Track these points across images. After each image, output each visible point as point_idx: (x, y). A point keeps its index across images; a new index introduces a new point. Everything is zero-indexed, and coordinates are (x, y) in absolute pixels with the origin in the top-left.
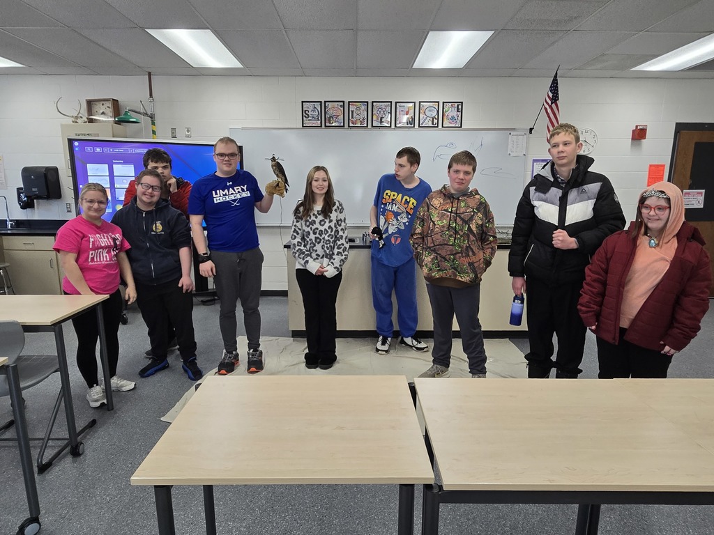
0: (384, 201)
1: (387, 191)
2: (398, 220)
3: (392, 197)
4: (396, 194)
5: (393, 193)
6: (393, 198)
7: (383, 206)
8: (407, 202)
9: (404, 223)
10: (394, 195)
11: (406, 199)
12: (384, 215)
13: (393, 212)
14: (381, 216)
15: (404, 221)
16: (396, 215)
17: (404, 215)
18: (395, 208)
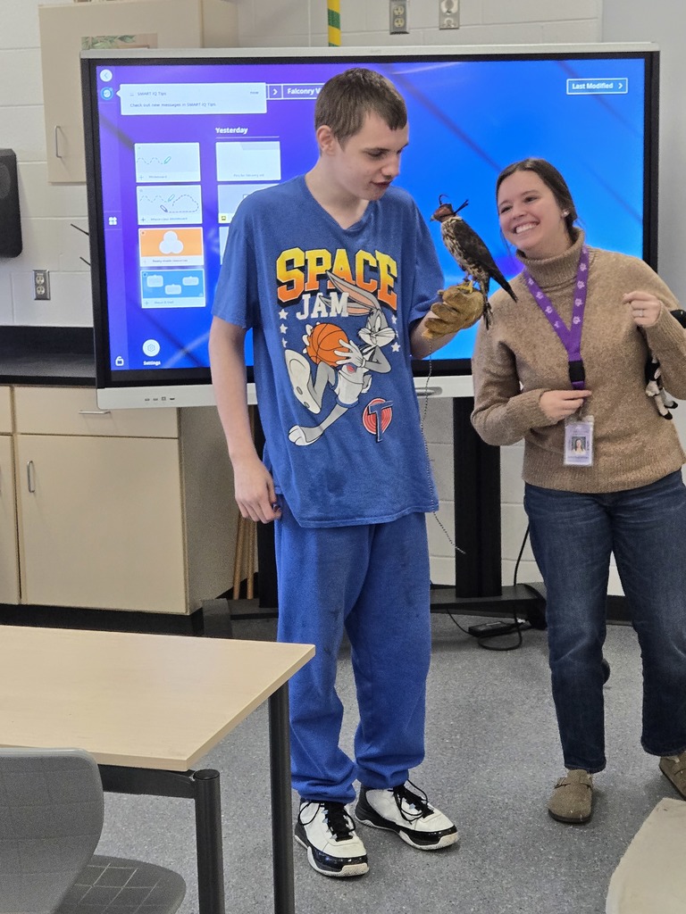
0: (285, 295)
1: (287, 255)
2: (362, 345)
3: (314, 269)
4: (324, 254)
5: (312, 255)
6: (321, 270)
7: (283, 314)
8: (372, 271)
9: (386, 350)
10: (319, 261)
11: (366, 262)
12: (297, 346)
13: (337, 322)
14: (290, 354)
15: (383, 341)
16: (352, 327)
17: (378, 321)
18: (339, 307)
